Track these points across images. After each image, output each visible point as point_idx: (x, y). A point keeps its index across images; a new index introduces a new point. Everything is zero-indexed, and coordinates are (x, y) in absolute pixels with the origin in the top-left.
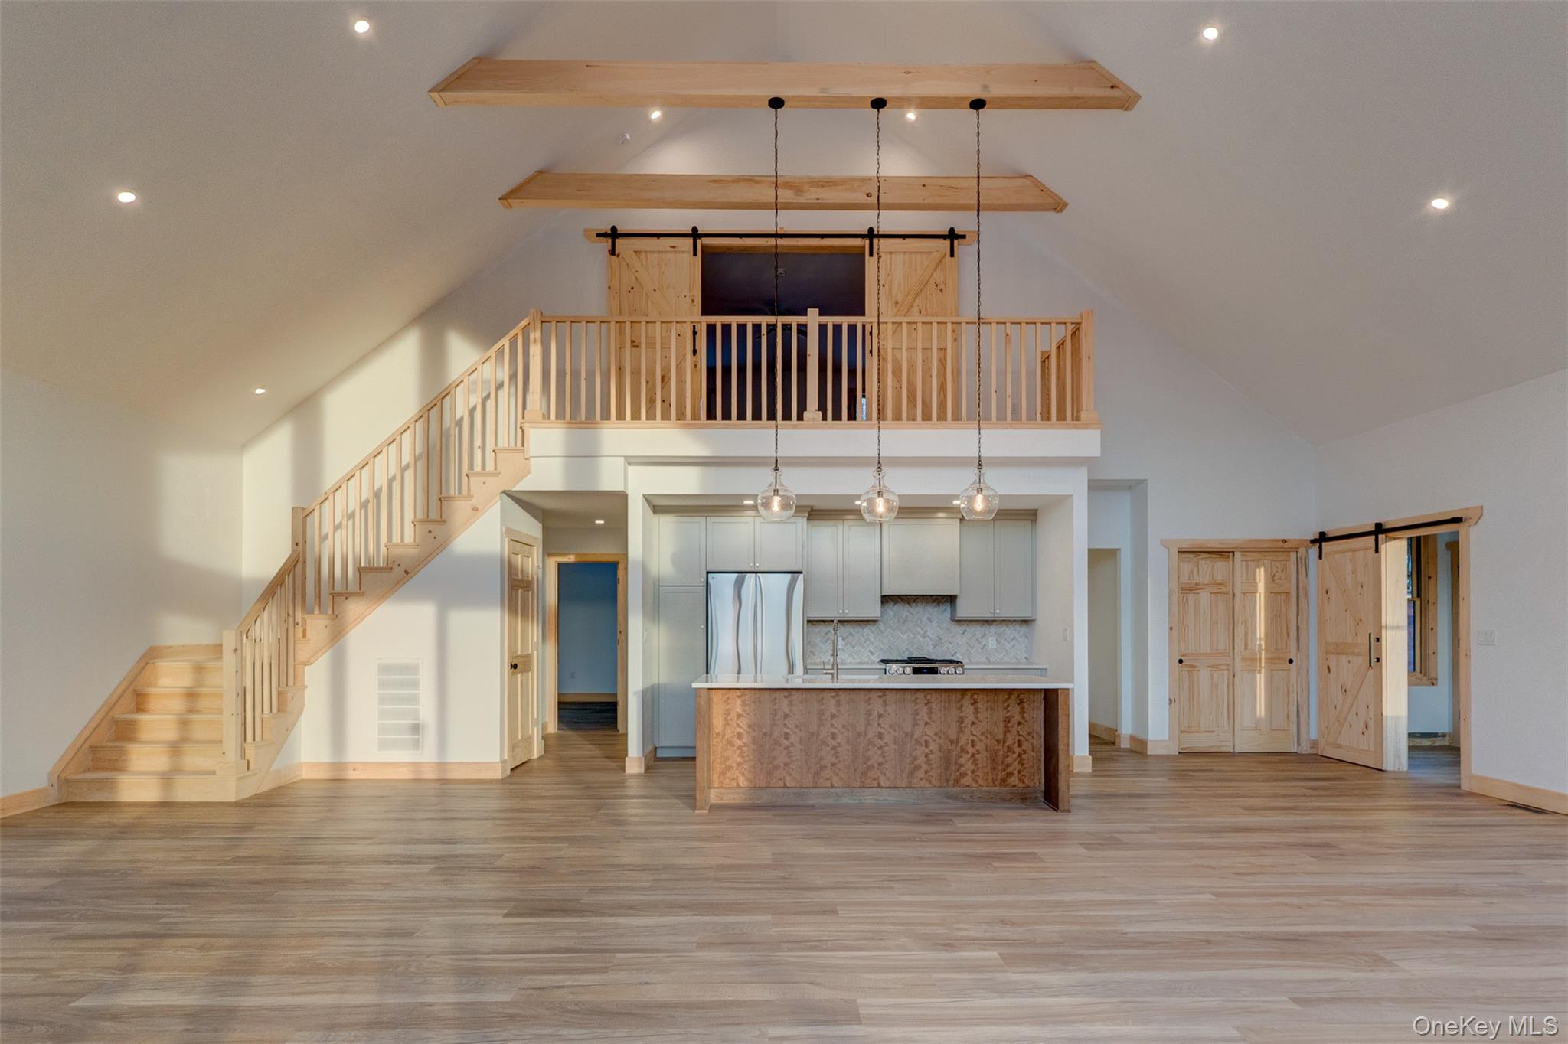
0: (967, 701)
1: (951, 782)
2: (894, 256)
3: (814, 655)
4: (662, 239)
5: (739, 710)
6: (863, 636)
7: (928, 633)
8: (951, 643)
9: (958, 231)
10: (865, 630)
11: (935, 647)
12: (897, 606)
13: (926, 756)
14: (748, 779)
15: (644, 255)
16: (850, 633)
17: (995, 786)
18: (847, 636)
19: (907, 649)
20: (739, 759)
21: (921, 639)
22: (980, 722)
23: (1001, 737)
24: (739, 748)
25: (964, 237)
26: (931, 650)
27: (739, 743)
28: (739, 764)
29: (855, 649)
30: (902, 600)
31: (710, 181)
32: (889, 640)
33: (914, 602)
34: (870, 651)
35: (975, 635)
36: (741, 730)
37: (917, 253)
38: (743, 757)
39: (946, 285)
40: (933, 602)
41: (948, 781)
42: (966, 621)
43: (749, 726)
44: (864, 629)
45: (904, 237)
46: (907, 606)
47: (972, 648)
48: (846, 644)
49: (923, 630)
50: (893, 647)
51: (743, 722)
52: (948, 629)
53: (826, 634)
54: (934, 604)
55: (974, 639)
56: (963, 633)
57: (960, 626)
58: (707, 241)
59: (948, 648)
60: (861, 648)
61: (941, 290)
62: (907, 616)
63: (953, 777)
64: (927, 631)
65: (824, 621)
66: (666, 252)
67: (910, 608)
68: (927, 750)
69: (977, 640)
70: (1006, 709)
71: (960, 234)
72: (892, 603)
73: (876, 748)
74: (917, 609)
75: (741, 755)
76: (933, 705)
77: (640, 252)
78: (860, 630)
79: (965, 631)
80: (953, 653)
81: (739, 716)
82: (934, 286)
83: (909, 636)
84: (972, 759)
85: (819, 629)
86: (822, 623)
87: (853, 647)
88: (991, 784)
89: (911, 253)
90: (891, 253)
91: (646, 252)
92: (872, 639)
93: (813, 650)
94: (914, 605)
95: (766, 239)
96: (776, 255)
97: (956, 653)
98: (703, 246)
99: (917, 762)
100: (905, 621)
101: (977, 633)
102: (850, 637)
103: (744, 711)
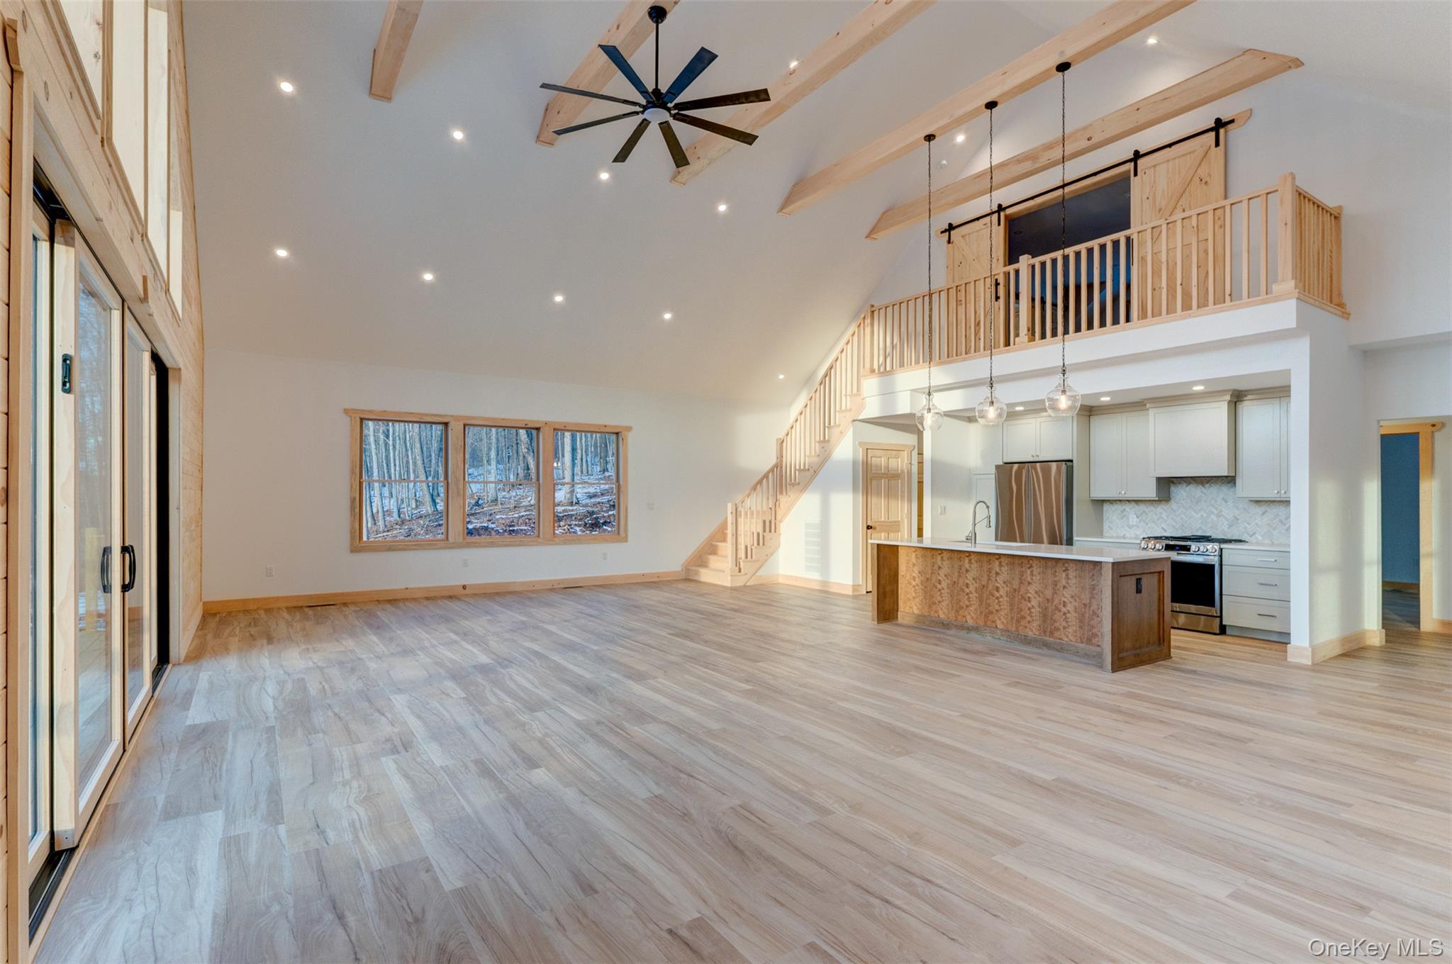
0: (1059, 569)
1: (1048, 633)
2: (1157, 168)
3: (1112, 529)
4: (981, 220)
5: (914, 560)
6: (1156, 514)
7: (1223, 513)
8: (1249, 524)
9: (1225, 118)
10: (1158, 509)
11: (1230, 526)
12: (1190, 487)
13: (1029, 609)
14: (918, 608)
15: (967, 237)
16: (1144, 511)
17: (1082, 643)
18: (1141, 514)
19: (1200, 528)
20: (914, 594)
21: (1215, 519)
22: (1070, 586)
23: (1087, 602)
24: (914, 586)
25: (1232, 121)
26: (1226, 530)
27: (914, 583)
28: (914, 598)
29: (1149, 525)
30: (1195, 481)
31: (975, 178)
32: (1182, 519)
33: (1207, 483)
34: (1163, 528)
35: (1277, 515)
36: (915, 575)
37: (1179, 157)
38: (916, 593)
39: (1210, 176)
40: (1229, 483)
41: (1045, 632)
42: (1266, 501)
43: (919, 572)
44: (1156, 508)
45: (1170, 146)
46: (1201, 486)
47: (1275, 529)
48: (1140, 521)
49: (1217, 510)
50: (1185, 525)
51: (916, 570)
52: (1245, 509)
53: (1122, 512)
54: (1229, 485)
55: (1277, 519)
56: (1263, 514)
57: (1260, 506)
58: (1009, 211)
59: (1245, 528)
60: (1154, 525)
61: (1206, 183)
62: (1201, 496)
63: (1049, 630)
64: (1221, 511)
65: (1120, 501)
66: (981, 229)
67: (1203, 489)
68: (1029, 605)
69: (1281, 521)
70: (1091, 578)
71: (1227, 120)
72: (1185, 484)
73: (994, 598)
74: (1211, 489)
75: (915, 591)
76: (1034, 569)
77: (965, 235)
78: (1154, 509)
79: (1266, 511)
80: (1251, 533)
81: (914, 565)
82: (1198, 180)
83: (1202, 516)
84: (1064, 617)
85: (1116, 507)
86: (1118, 502)
87: (1147, 524)
88: (1079, 640)
89: (1174, 159)
90: (1155, 166)
91: (969, 234)
92: (1165, 518)
93: (1111, 525)
94: (1208, 485)
95: (1051, 193)
96: (1063, 202)
97: (1255, 533)
98: (1006, 217)
99: (1023, 613)
100: (1198, 501)
101: (1280, 514)
102: (1144, 514)
103: (917, 561)
